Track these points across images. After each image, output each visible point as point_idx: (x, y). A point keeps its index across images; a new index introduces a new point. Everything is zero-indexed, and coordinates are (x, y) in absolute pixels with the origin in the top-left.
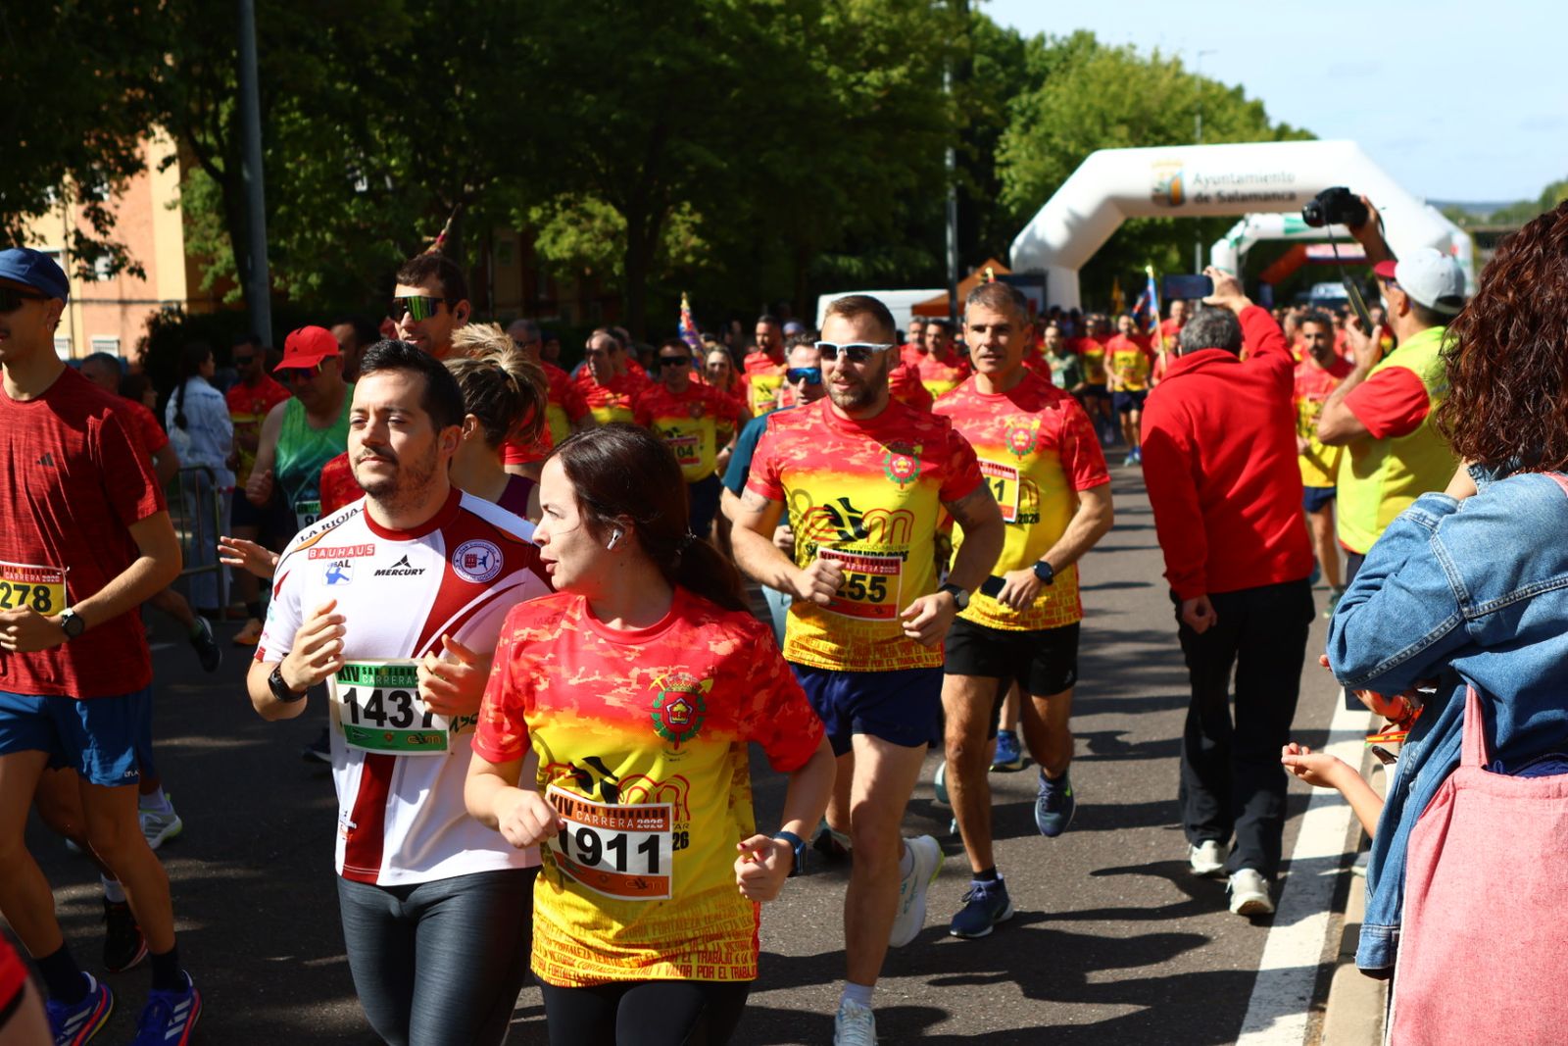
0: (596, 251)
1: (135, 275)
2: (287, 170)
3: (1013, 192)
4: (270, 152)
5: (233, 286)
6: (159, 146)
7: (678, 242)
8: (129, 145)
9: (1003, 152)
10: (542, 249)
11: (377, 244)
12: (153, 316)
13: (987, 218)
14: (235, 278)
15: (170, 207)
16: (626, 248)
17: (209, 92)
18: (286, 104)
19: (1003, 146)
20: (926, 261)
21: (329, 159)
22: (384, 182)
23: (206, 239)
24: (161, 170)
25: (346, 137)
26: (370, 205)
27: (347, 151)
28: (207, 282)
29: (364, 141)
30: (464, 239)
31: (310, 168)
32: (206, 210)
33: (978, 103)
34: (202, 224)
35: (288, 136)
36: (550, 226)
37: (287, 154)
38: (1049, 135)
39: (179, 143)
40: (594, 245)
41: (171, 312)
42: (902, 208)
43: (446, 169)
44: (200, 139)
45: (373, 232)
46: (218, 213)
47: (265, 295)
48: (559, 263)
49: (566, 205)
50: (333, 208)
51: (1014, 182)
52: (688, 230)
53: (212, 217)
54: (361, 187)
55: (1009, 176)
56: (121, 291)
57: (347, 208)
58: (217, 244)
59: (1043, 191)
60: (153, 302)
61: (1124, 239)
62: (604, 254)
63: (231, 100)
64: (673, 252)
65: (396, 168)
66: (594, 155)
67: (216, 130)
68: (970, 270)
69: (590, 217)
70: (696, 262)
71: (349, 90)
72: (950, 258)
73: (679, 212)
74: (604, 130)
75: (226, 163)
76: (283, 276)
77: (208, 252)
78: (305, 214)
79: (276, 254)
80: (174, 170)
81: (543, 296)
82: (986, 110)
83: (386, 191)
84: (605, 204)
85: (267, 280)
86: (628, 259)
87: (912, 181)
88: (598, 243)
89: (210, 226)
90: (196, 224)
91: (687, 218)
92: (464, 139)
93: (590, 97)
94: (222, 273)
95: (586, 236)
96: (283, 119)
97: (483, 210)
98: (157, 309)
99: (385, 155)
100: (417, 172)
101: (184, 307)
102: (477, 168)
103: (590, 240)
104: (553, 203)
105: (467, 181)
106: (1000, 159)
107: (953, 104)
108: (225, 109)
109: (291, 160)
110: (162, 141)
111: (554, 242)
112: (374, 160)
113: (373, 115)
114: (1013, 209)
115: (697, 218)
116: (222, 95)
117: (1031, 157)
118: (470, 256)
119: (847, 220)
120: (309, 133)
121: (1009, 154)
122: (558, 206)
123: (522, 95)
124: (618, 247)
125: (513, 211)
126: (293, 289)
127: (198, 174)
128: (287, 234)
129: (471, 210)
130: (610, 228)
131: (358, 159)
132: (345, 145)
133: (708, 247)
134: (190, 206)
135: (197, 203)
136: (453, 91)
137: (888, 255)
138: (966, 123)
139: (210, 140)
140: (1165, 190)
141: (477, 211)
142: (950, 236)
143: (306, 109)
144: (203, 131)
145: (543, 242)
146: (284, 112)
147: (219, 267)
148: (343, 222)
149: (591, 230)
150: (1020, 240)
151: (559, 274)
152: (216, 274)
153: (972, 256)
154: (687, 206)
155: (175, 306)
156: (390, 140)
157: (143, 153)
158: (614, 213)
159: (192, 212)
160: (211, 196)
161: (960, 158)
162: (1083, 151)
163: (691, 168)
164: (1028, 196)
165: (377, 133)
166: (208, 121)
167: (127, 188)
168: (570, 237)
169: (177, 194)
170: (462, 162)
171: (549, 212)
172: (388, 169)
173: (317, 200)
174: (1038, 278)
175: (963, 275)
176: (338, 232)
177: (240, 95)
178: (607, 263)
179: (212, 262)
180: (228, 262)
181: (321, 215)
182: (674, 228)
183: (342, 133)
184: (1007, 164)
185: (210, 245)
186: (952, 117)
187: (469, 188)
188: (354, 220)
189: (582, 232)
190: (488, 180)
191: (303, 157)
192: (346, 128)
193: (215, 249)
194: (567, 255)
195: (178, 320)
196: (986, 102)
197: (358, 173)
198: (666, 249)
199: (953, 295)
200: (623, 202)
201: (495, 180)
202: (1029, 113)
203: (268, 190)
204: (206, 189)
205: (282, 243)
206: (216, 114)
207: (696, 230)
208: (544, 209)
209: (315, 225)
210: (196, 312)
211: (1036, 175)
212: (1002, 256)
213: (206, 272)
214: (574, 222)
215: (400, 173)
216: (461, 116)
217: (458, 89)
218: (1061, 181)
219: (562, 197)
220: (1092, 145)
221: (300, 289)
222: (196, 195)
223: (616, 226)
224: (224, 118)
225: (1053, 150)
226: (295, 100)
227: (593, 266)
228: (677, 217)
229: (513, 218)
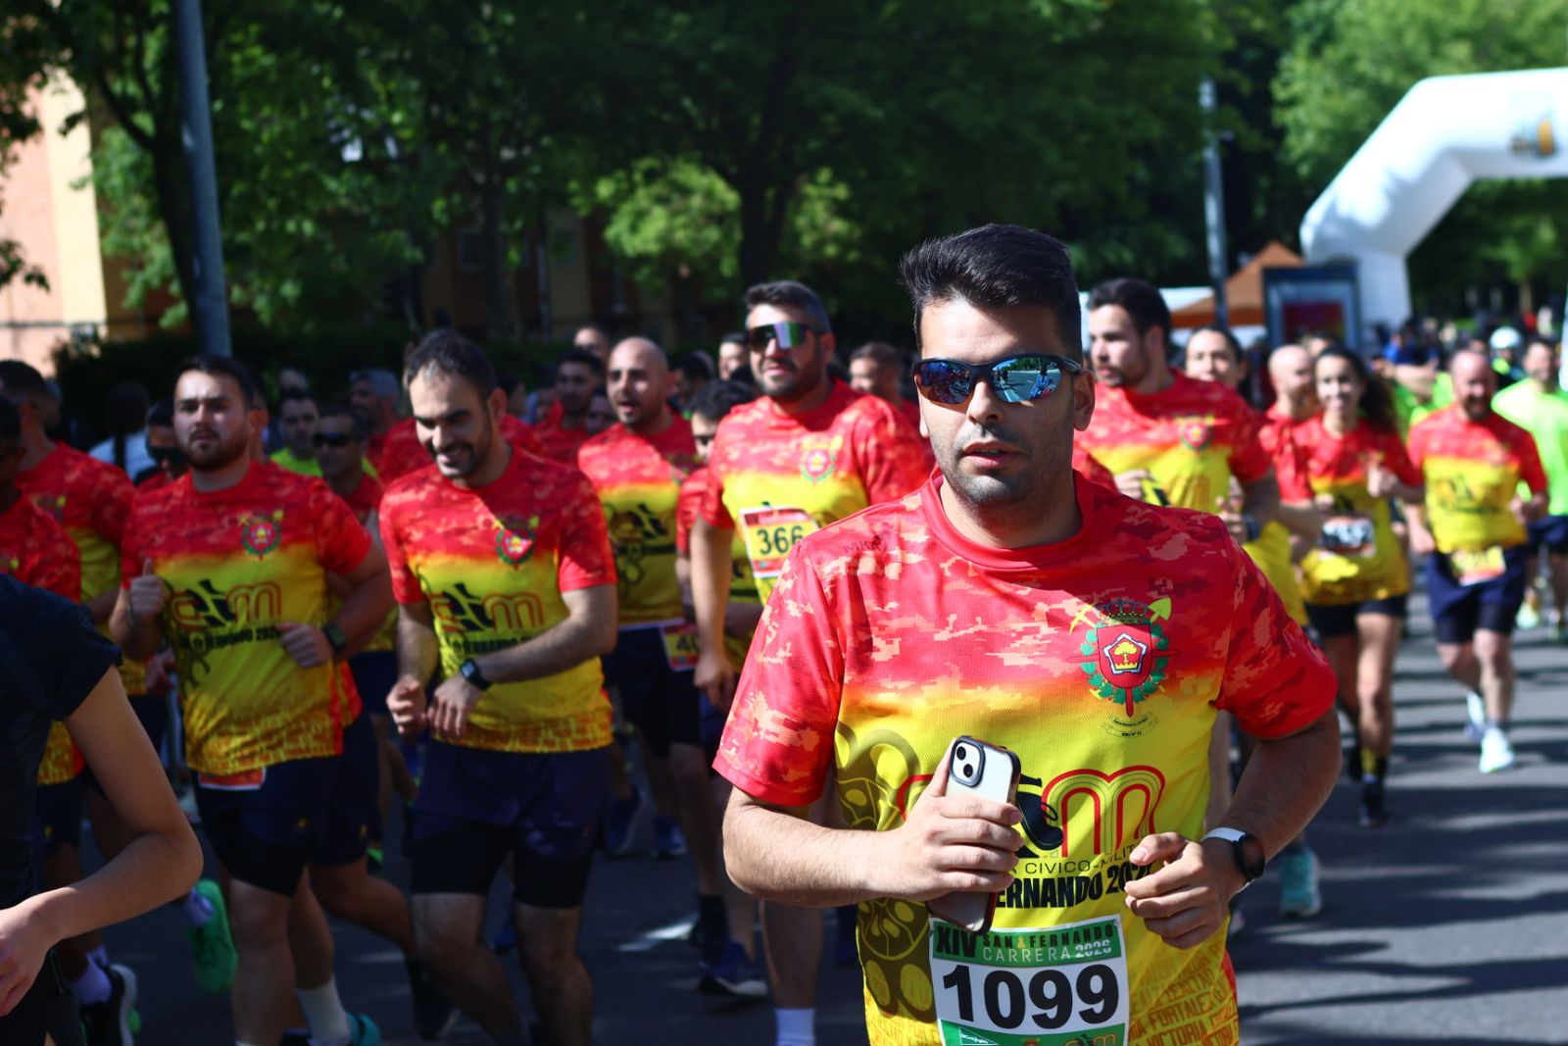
0: (695, 242)
1: (34, 287)
2: (244, 133)
3: (1302, 144)
4: (218, 105)
5: (172, 301)
6: (59, 98)
7: (814, 226)
8: (14, 98)
9: (1286, 84)
10: (617, 240)
11: (381, 236)
12: (59, 346)
13: (1264, 182)
14: (175, 288)
15: (78, 186)
16: (738, 236)
17: (129, 20)
18: (237, 38)
19: (1286, 75)
20: (1178, 247)
21: (304, 113)
22: (383, 146)
23: (130, 232)
24: (64, 133)
25: (327, 82)
26: (368, 180)
27: (329, 104)
28: (133, 295)
29: (354, 89)
30: (503, 227)
31: (277, 129)
32: (128, 191)
33: (1244, 12)
34: (124, 211)
35: (245, 83)
36: (627, 208)
37: (243, 107)
38: (1351, 60)
39: (87, 94)
40: (690, 233)
41: (84, 339)
42: (1141, 173)
43: (473, 126)
44: (117, 87)
45: (374, 220)
46: (145, 193)
47: (221, 313)
48: (642, 259)
49: (651, 176)
50: (309, 185)
51: (1301, 129)
52: (827, 208)
53: (138, 201)
54: (352, 153)
55: (1297, 122)
56: (11, 308)
57: (332, 184)
58: (147, 239)
59: (1348, 140)
60: (56, 324)
61: (1471, 211)
62: (708, 247)
63: (161, 30)
64: (807, 240)
65: (402, 126)
66: (687, 102)
67: (140, 77)
68: (1244, 259)
69: (685, 191)
70: (840, 258)
71: (329, 15)
72: (1215, 245)
73: (813, 181)
74: (703, 67)
75: (158, 122)
76: (245, 285)
77: (133, 251)
78: (272, 193)
79: (235, 254)
80: (82, 134)
81: (620, 309)
82: (1258, 24)
83: (388, 160)
84: (703, 172)
85: (223, 292)
86: (744, 254)
87: (1155, 130)
88: (699, 229)
89: (135, 213)
90: (115, 211)
91: (827, 192)
92: (498, 81)
93: (680, 18)
94: (156, 282)
95: (680, 220)
96: (236, 58)
97: (529, 185)
98: (65, 335)
99: (384, 108)
100: (432, 130)
101: (103, 332)
102: (518, 125)
103: (685, 226)
104: (630, 171)
105: (504, 142)
106: (1281, 94)
107: (1208, 16)
108: (153, 45)
109: (251, 116)
110: (62, 91)
111: (634, 228)
112: (367, 115)
113: (363, 52)
114: (1304, 170)
115: (841, 192)
116: (147, 23)
117: (1327, 92)
118: (514, 256)
119: (1063, 189)
120: (273, 77)
121: (1298, 87)
122: (638, 177)
123: (581, 17)
124: (727, 235)
125: (573, 186)
126: (261, 303)
127: (117, 137)
128: (246, 222)
129: (512, 185)
130: (715, 208)
131: (346, 115)
132: (326, 94)
133: (858, 233)
134: (108, 185)
135: (116, 181)
136: (478, 13)
137: (1122, 240)
138: (1229, 43)
139: (133, 89)
140: (1529, 135)
141: (521, 186)
142: (1212, 212)
143: (269, 42)
144: (121, 72)
145: (617, 230)
146: (237, 47)
147: (152, 273)
148: (329, 206)
149: (685, 211)
150: (1315, 215)
151: (643, 274)
152: (147, 285)
153: (1244, 239)
154: (824, 175)
155: (88, 331)
156: (392, 86)
157: (35, 110)
158: (720, 186)
159: (109, 194)
160: (135, 169)
161: (1224, 93)
162: (1403, 81)
163: (829, 119)
164: (1324, 148)
165: (372, 76)
166: (128, 61)
167: (16, 159)
168: (657, 222)
169: (86, 168)
170: (496, 115)
171: (624, 186)
172: (388, 128)
173: (287, 174)
174: (1343, 270)
175: (1232, 267)
176: (321, 219)
177: (174, 21)
178: (713, 259)
179: (140, 266)
180: (164, 266)
181: (293, 194)
182: (806, 207)
183: (320, 77)
184: (1292, 103)
185: (136, 241)
186: (1208, 35)
187: (507, 154)
188: (344, 202)
189: (674, 214)
190: (534, 142)
191: (266, 111)
192: (328, 67)
193: (144, 248)
194: (653, 248)
195: (95, 351)
196: (1257, 11)
197: (346, 134)
198: (796, 236)
199: (1219, 297)
200: (733, 170)
201: (546, 141)
202: (1319, 29)
203: (221, 159)
204: (128, 159)
205: (242, 237)
206: (139, 52)
207: (840, 209)
208: (618, 181)
209: (286, 209)
210: (120, 337)
211: (1336, 116)
212: (1288, 237)
213: (132, 281)
214: (662, 200)
215: (407, 134)
216: (493, 50)
217: (487, 10)
218: (1373, 125)
219: (646, 163)
220: (1417, 71)
221: (271, 303)
222: (115, 167)
223: (723, 203)
224: (150, 57)
225: (1359, 81)
226: (254, 29)
227: (691, 263)
228: (810, 190)
229: (573, 195)
